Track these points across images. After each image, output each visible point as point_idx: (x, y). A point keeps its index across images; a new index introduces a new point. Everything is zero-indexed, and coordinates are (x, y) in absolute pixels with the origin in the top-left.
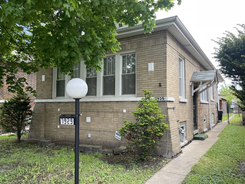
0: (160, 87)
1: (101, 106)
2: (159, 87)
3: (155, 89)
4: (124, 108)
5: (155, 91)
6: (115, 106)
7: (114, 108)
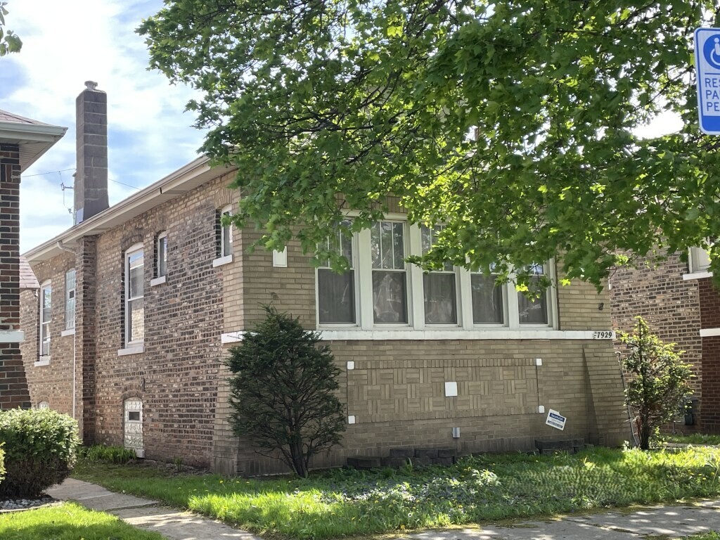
0: (601, 311)
1: (483, 352)
2: (598, 311)
3: (593, 315)
4: (538, 356)
5: (593, 319)
6: (517, 351)
7: (515, 356)
